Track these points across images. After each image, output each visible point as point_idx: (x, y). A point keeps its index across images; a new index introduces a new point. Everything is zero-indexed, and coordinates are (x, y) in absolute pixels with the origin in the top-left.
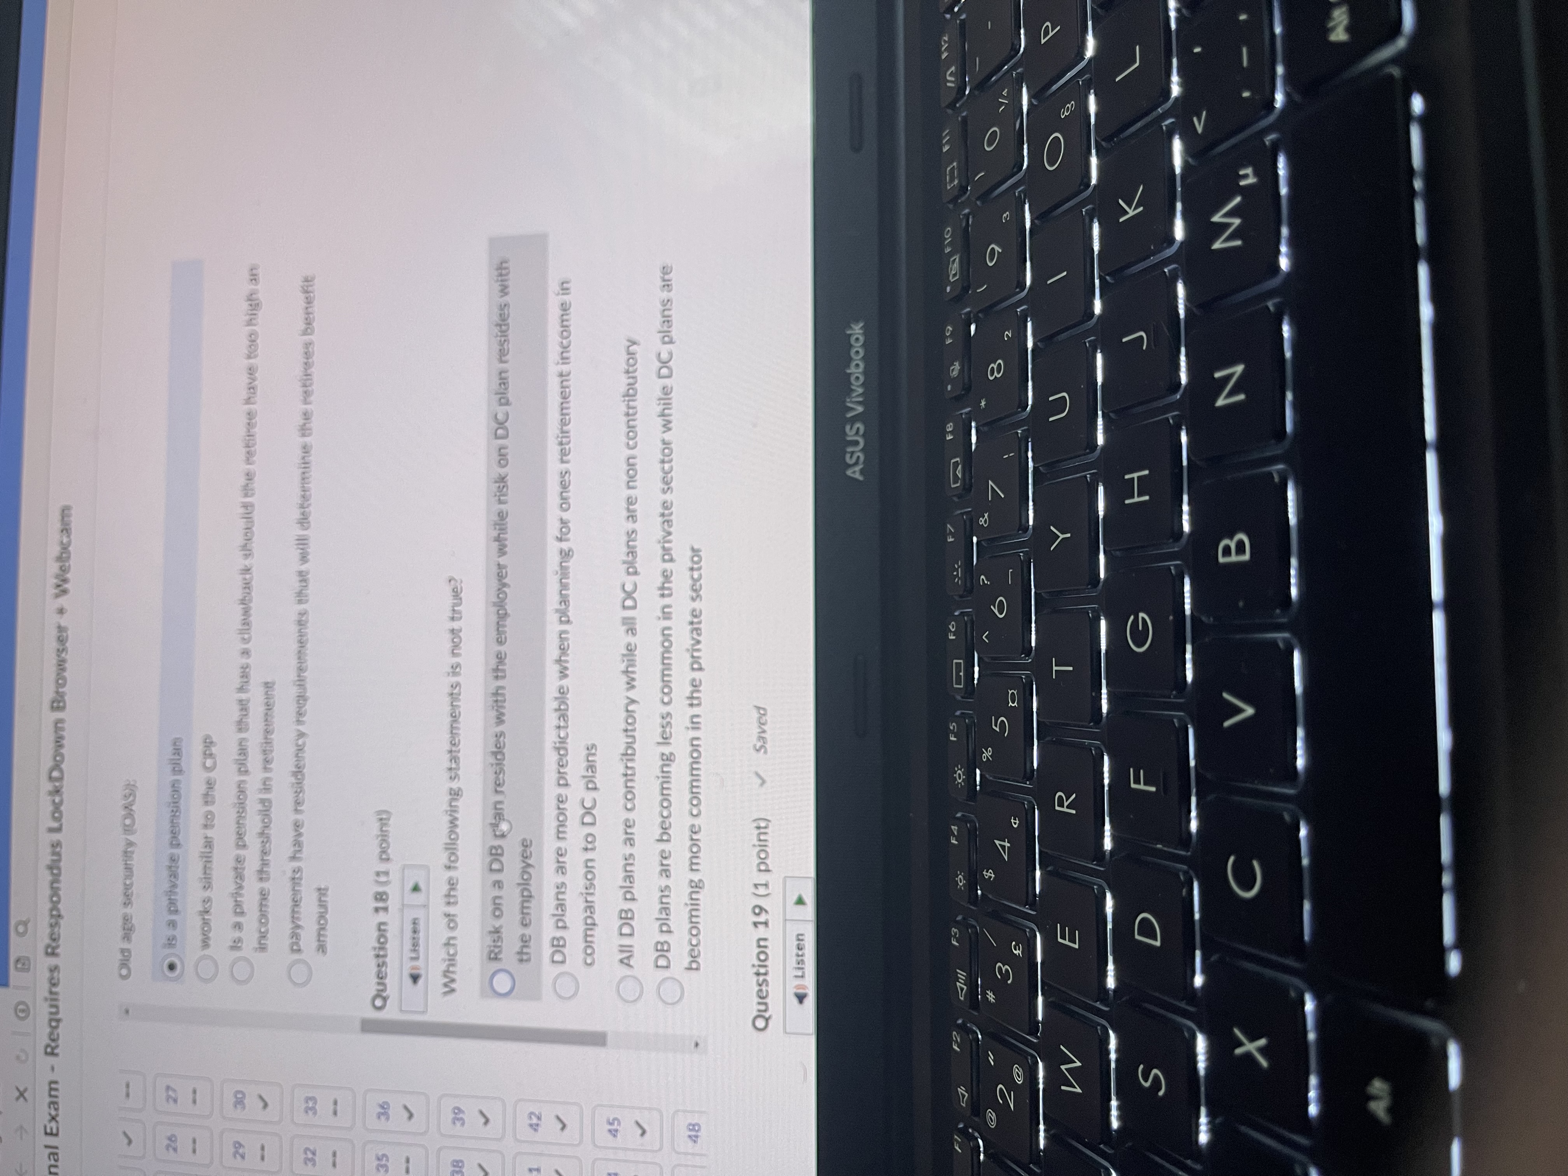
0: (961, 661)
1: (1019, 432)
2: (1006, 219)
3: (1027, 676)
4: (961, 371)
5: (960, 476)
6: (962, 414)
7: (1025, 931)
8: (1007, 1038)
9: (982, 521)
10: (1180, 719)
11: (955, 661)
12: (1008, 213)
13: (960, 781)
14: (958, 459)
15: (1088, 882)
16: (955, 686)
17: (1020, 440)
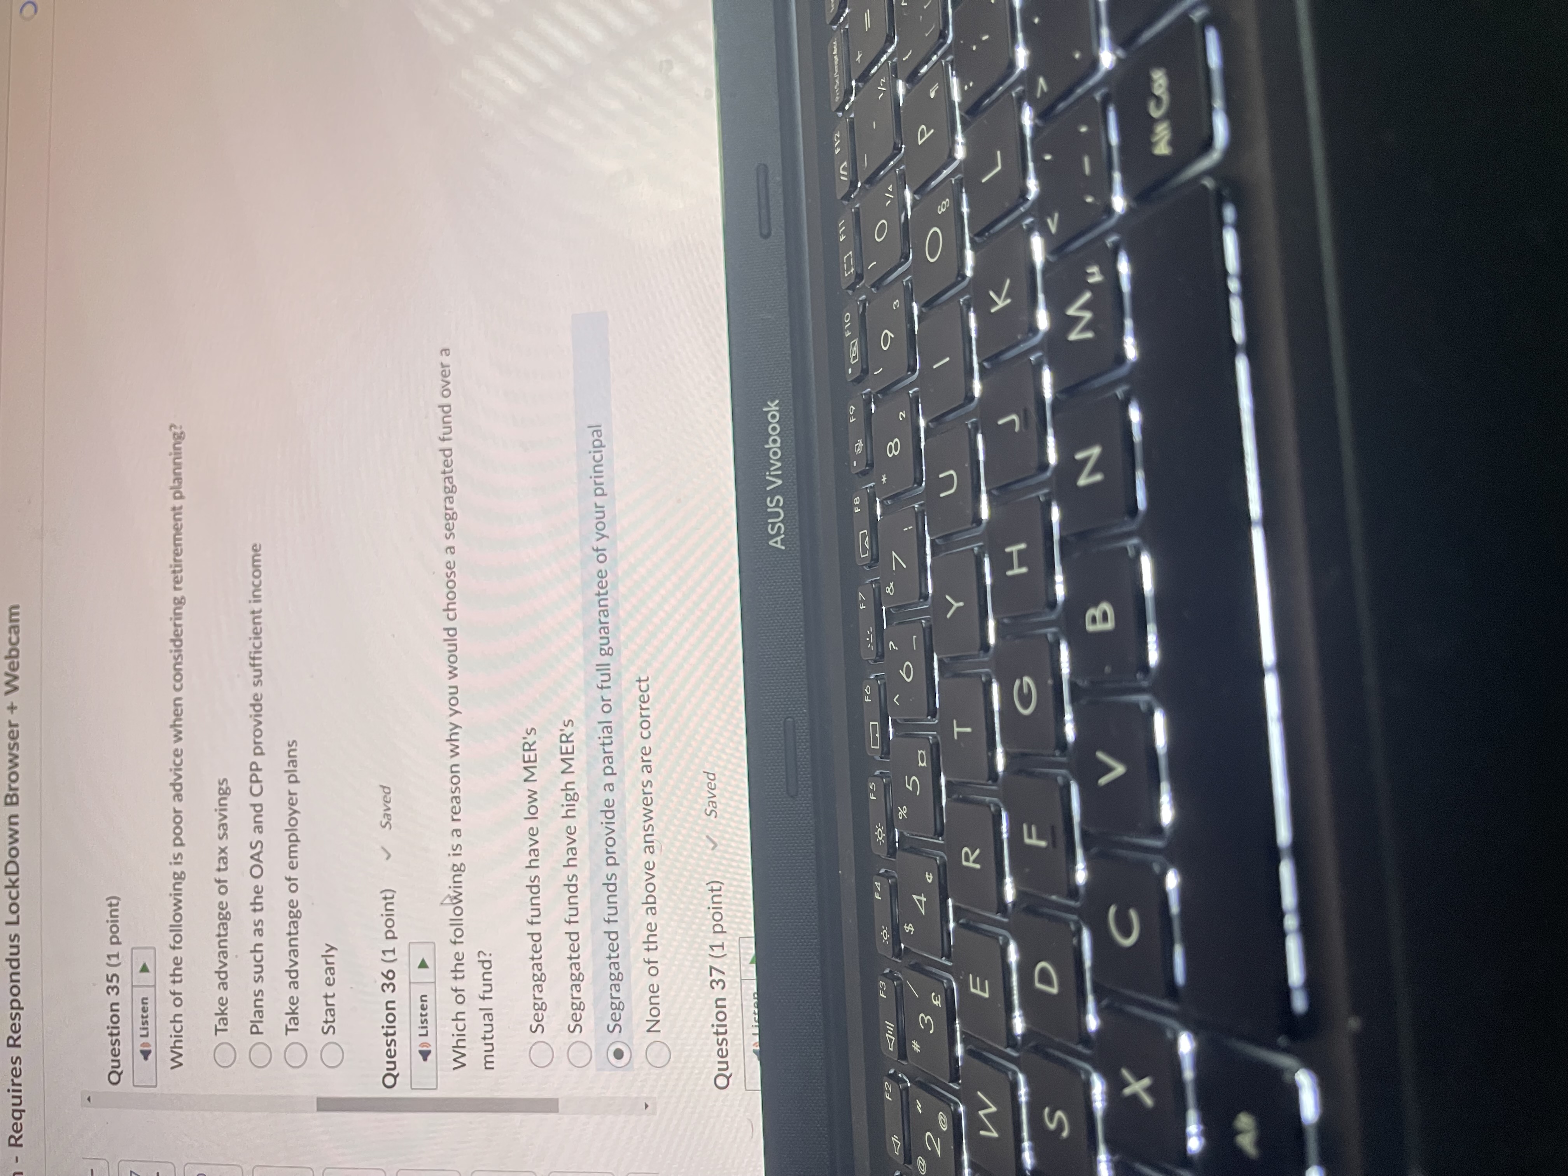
0: (877, 723)
1: (916, 506)
2: (896, 307)
3: (933, 736)
4: (865, 447)
5: (868, 547)
6: (867, 488)
7: (943, 982)
8: (933, 1086)
9: (888, 590)
10: (1064, 777)
11: (871, 723)
12: (897, 301)
13: (881, 839)
14: (866, 531)
15: (994, 933)
16: (872, 747)
17: (916, 514)
